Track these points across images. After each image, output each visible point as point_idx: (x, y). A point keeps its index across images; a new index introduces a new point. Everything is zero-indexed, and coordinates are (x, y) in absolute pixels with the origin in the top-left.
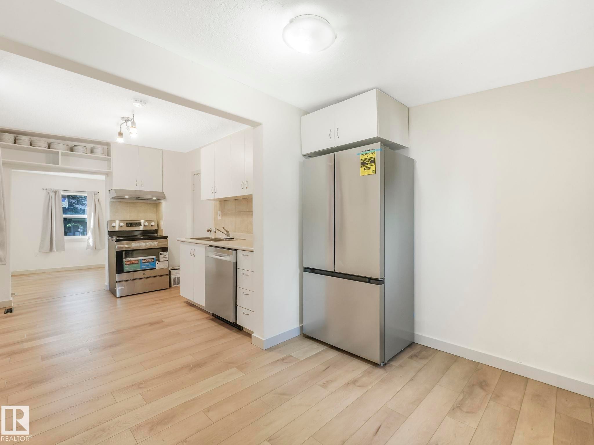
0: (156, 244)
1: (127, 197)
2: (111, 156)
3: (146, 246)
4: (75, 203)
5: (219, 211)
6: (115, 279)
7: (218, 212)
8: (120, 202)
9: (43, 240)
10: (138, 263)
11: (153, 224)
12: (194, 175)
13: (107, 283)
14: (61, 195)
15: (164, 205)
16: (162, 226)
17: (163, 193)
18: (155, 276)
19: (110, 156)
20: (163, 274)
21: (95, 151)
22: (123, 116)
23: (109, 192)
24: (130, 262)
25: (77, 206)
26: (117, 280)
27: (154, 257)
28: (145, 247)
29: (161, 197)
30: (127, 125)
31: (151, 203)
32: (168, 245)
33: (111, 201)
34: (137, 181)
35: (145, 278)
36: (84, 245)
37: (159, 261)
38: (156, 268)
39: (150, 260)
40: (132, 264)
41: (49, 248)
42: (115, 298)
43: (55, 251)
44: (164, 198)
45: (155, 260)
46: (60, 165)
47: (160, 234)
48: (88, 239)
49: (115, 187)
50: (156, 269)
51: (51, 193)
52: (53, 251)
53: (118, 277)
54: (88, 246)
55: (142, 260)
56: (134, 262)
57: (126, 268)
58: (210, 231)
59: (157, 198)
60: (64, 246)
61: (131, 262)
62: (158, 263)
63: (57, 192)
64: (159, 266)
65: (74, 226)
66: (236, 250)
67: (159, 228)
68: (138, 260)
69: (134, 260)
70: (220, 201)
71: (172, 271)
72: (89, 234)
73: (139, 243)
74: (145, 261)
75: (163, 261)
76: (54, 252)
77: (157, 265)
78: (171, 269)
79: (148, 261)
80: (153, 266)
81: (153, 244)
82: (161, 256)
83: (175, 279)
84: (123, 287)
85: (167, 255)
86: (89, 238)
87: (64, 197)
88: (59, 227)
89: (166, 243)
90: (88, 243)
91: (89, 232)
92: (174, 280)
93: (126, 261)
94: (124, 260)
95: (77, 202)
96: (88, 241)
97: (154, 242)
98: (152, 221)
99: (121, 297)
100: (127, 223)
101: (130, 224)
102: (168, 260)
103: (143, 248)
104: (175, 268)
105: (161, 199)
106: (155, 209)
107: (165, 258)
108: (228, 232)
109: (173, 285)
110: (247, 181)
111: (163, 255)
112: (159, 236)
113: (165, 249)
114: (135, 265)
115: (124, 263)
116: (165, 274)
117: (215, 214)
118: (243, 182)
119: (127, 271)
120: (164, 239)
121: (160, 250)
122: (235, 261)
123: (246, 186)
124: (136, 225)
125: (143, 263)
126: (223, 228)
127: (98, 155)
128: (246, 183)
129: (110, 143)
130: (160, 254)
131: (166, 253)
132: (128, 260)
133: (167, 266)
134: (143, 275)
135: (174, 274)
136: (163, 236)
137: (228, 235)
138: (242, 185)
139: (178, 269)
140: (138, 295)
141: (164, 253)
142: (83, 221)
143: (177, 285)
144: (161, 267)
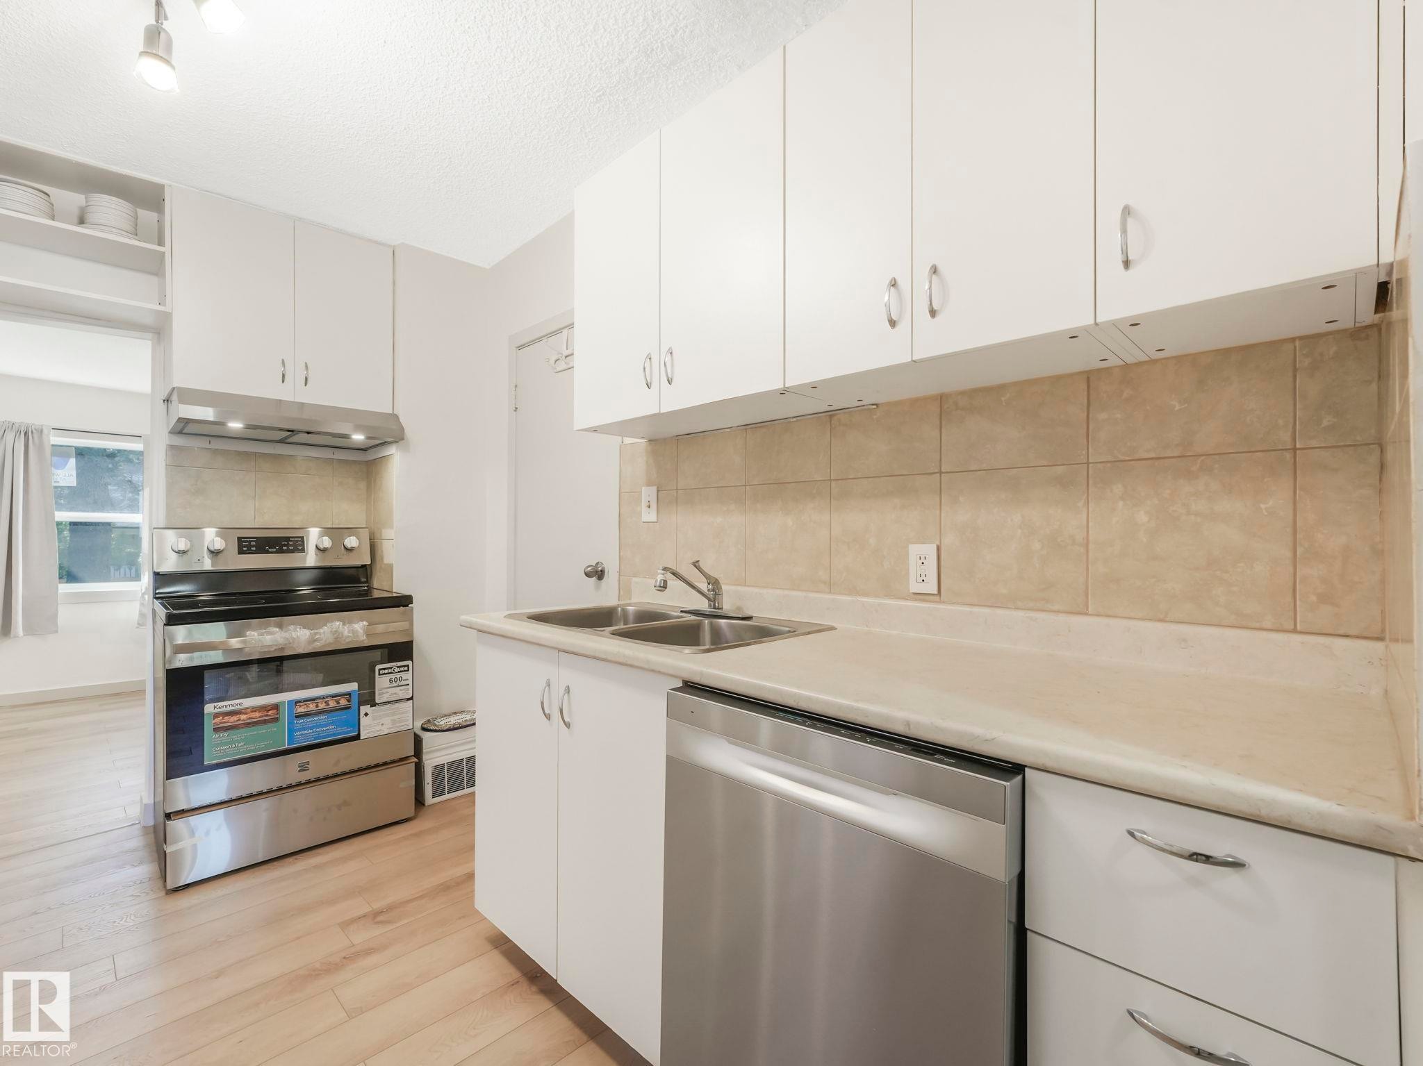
0: (362, 631)
1: (235, 425)
2: (167, 243)
3: (312, 641)
5: (649, 484)
7: (643, 488)
8: (216, 452)
10: (276, 720)
11: (351, 542)
12: (520, 348)
13: (147, 792)
15: (397, 463)
16: (390, 553)
17: (395, 417)
18: (352, 772)
19: (164, 245)
20: (388, 760)
21: (91, 217)
23: (163, 407)
24: (235, 718)
26: (167, 807)
27: (353, 687)
29: (387, 431)
31: (346, 462)
32: (412, 634)
33: (172, 447)
34: (283, 363)
35: (308, 782)
37: (374, 704)
38: (359, 734)
39: (332, 704)
40: (248, 725)
43: (19, 632)
44: (398, 437)
45: (355, 700)
47: (380, 586)
50: (357, 737)
51: (10, 435)
52: (10, 634)
55: (297, 702)
56: (257, 714)
57: (216, 746)
58: (597, 573)
59: (369, 438)
60: (56, 615)
61: (243, 717)
62: (366, 714)
63: (35, 435)
64: (374, 723)
66: (1014, 769)
67: (378, 558)
68: (276, 707)
69: (254, 709)
70: (650, 441)
71: (426, 736)
73: (282, 627)
74: (312, 707)
75: (389, 702)
76: (13, 637)
77: (364, 721)
78: (424, 729)
79: (322, 706)
80: (344, 730)
81: (346, 633)
82: (382, 682)
83: (439, 769)
85: (408, 676)
89: (403, 625)
92: (434, 776)
93: (216, 716)
94: (209, 708)
97: (350, 622)
98: (350, 530)
100: (239, 539)
101: (252, 543)
102: (410, 696)
103: (301, 651)
104: (443, 723)
105: (385, 444)
106: (363, 485)
107: (401, 690)
108: (715, 584)
109: (429, 799)
110: (934, 270)
111: (393, 676)
112: (376, 594)
113: (401, 651)
114: (263, 730)
115: (209, 725)
116: (397, 757)
117: (627, 498)
118: (894, 284)
119: (222, 760)
120: (399, 607)
121: (380, 653)
122: (1000, 870)
123: (931, 304)
124: (285, 545)
125: (299, 716)
126: (695, 566)
127: (110, 233)
128: (931, 282)
129: (164, 186)
130: (380, 674)
131: (402, 669)
132: (231, 708)
133: (408, 720)
134: (299, 771)
135: (439, 751)
136: (395, 595)
137: (715, 599)
138: (886, 298)
139: (454, 729)
140: (275, 863)
141: (397, 670)
142: (132, 532)
143: (447, 796)
144: (380, 727)
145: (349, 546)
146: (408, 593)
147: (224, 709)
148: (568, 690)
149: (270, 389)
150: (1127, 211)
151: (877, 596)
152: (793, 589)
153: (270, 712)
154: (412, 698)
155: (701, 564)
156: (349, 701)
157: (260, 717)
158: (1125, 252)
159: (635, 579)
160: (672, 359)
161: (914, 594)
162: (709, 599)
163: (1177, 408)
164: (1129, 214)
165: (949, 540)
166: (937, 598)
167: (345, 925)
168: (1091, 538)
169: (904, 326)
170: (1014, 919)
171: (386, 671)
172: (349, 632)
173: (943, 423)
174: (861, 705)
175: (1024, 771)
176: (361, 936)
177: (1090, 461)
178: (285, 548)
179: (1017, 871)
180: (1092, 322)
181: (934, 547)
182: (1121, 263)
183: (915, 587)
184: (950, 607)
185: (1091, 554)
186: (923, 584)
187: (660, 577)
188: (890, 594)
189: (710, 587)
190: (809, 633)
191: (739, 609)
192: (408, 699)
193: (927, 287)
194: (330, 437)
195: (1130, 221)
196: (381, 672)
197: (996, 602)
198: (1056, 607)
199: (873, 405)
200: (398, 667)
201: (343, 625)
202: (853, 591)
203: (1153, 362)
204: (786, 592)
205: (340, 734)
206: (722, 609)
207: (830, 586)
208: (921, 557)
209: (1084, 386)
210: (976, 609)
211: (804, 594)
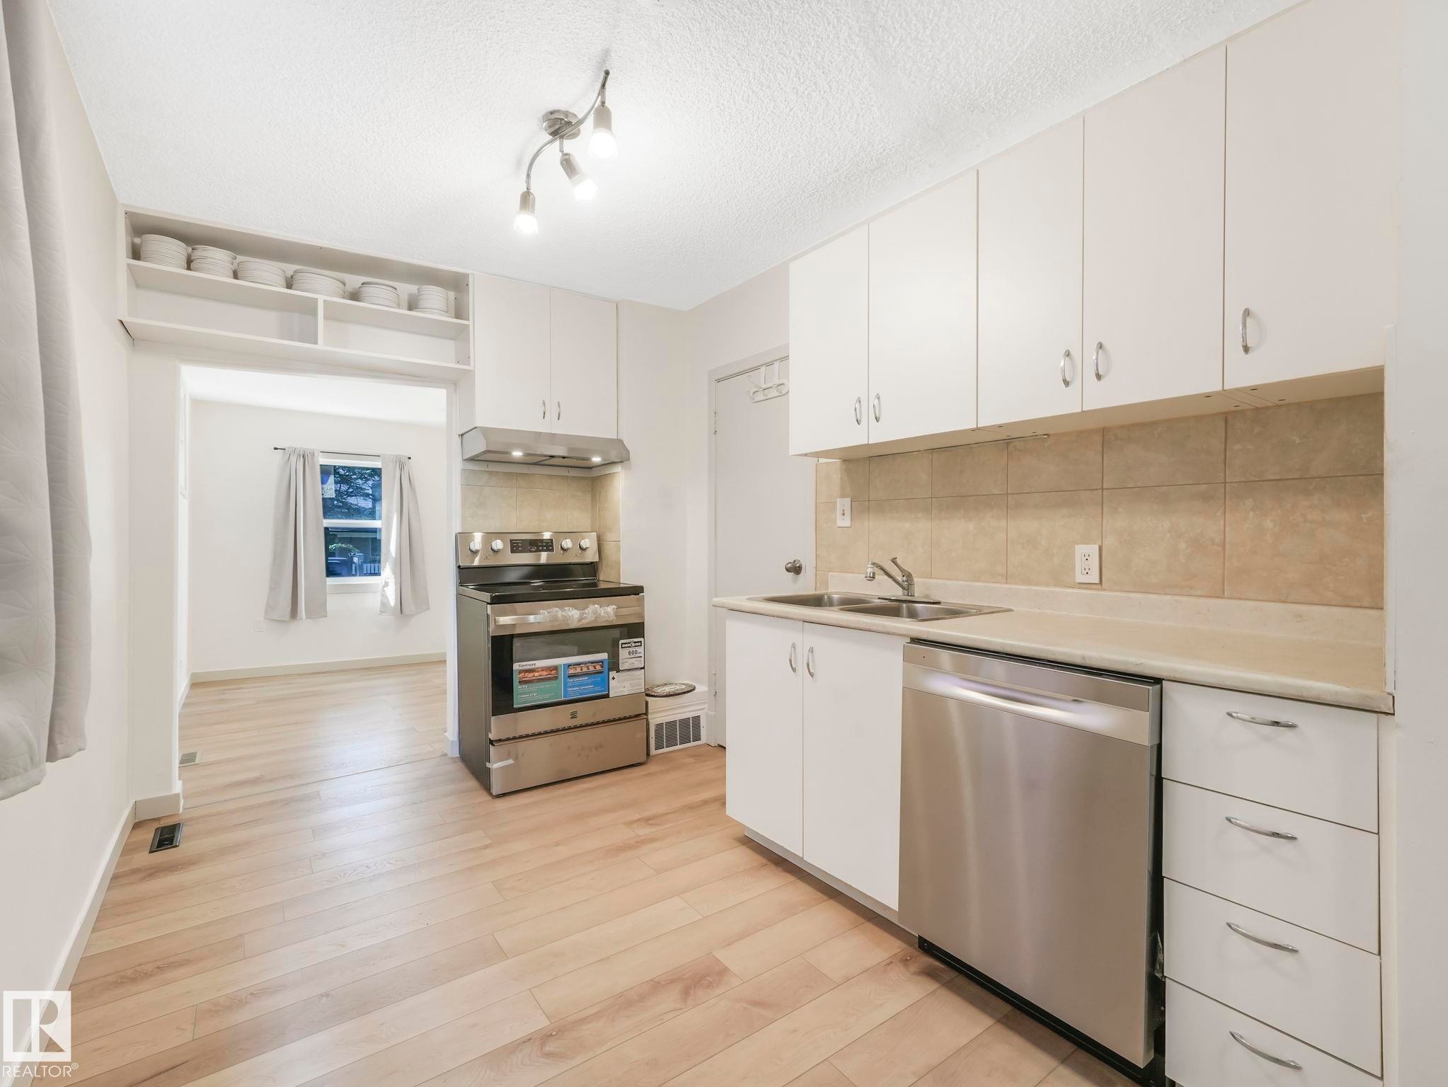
0: (612, 613)
1: (517, 454)
2: (471, 318)
3: (580, 619)
4: (347, 491)
5: (843, 496)
6: (488, 729)
7: (838, 500)
8: (490, 472)
9: (274, 586)
10: (556, 678)
11: (586, 543)
12: (719, 381)
13: (452, 733)
14: (319, 467)
15: (621, 484)
16: (614, 552)
17: (623, 442)
18: (604, 722)
19: (468, 320)
20: (627, 715)
21: (423, 303)
22: (552, 109)
23: (459, 440)
24: (531, 675)
25: (352, 500)
26: (491, 736)
27: (604, 656)
28: (580, 624)
29: (619, 455)
30: (562, 151)
31: (584, 478)
32: (643, 617)
33: (464, 470)
34: (544, 403)
35: (576, 727)
36: (373, 602)
37: (618, 671)
38: (608, 694)
39: (591, 669)
40: (540, 680)
41: (289, 609)
42: (485, 797)
43: (304, 617)
44: (623, 458)
45: (606, 667)
46: (322, 345)
47: (606, 578)
48: (384, 587)
49: (481, 422)
50: (607, 696)
51: (293, 459)
52: (298, 618)
53: (499, 726)
54: (384, 604)
55: (569, 665)
56: (545, 673)
57: (522, 695)
58: (796, 569)
59: (603, 460)
60: (325, 603)
61: (536, 674)
62: (613, 678)
63: (309, 458)
64: (620, 685)
65: (341, 548)
66: (1158, 681)
67: (604, 555)
68: (556, 668)
69: (543, 669)
70: (844, 461)
71: (650, 700)
72: (387, 571)
73: (562, 608)
74: (578, 670)
75: (629, 670)
76: (302, 619)
77: (611, 682)
78: (650, 695)
79: (585, 670)
80: (599, 688)
81: (602, 614)
82: (623, 653)
83: (659, 726)
84: (511, 761)
85: (640, 650)
86: (386, 584)
87: (326, 471)
88: (313, 554)
89: (637, 609)
90: (384, 595)
91: (385, 567)
92: (656, 731)
93: (520, 672)
94: (516, 666)
95: (351, 490)
96: (384, 591)
97: (604, 605)
98: (582, 534)
99: (504, 795)
100: (511, 541)
101: (520, 545)
102: (642, 666)
103: (573, 626)
104: (660, 691)
105: (613, 463)
106: (588, 497)
107: (636, 661)
108: (909, 576)
109: (653, 752)
110: (1101, 346)
111: (631, 649)
112: (602, 586)
113: (635, 630)
114: (547, 685)
115: (516, 678)
116: (633, 714)
117: (823, 508)
118: (1068, 354)
119: (523, 705)
120: (630, 595)
121: (618, 632)
122: (1144, 738)
123: (1097, 369)
124: (540, 546)
125: (571, 676)
126: (893, 562)
127: (432, 313)
128: (1097, 353)
129: (468, 275)
130: (622, 648)
131: (637, 644)
132: (528, 667)
133: (640, 685)
134: (572, 718)
135: (662, 712)
136: (622, 585)
137: (908, 589)
138: (1062, 364)
139: (672, 695)
140: (557, 786)
141: (633, 645)
142: (370, 535)
143: (666, 750)
144: (623, 689)
145: (565, 547)
146: (639, 584)
147: (525, 668)
148: (811, 650)
149: (532, 424)
150: (1247, 313)
151: (1047, 585)
152: (975, 581)
153: (553, 672)
154: (643, 668)
155: (899, 561)
156: (602, 667)
157: (547, 675)
158: (1244, 339)
159: (830, 573)
160: (879, 403)
161: (1080, 583)
162: (903, 588)
163: (1298, 441)
164: (1248, 314)
165: (1110, 542)
166: (1099, 587)
167: (629, 824)
168: (1227, 540)
169: (1075, 386)
170: (1154, 773)
171: (626, 645)
172: (604, 613)
173: (1105, 450)
174: (1050, 648)
175: (1162, 683)
176: (644, 831)
177: (1227, 480)
178: (541, 548)
179: (1157, 742)
180: (1221, 389)
181: (1097, 547)
182: (1241, 347)
183: (1080, 578)
184: (1110, 593)
185: (1227, 552)
186: (1087, 576)
187: (869, 570)
188: (1058, 583)
189: (905, 578)
190: (992, 613)
191: (927, 596)
192: (641, 668)
193: (1094, 357)
194: (575, 460)
195: (1249, 320)
196: (623, 646)
197: (1146, 588)
198: (1199, 593)
199: (1045, 435)
200: (635, 643)
201: (601, 607)
202: (1027, 581)
203: (1279, 406)
204: (969, 583)
205: (596, 692)
206: (914, 596)
207: (1007, 578)
208: (1085, 558)
209: (1223, 425)
210: (1132, 595)
211: (985, 584)
